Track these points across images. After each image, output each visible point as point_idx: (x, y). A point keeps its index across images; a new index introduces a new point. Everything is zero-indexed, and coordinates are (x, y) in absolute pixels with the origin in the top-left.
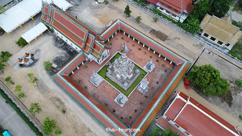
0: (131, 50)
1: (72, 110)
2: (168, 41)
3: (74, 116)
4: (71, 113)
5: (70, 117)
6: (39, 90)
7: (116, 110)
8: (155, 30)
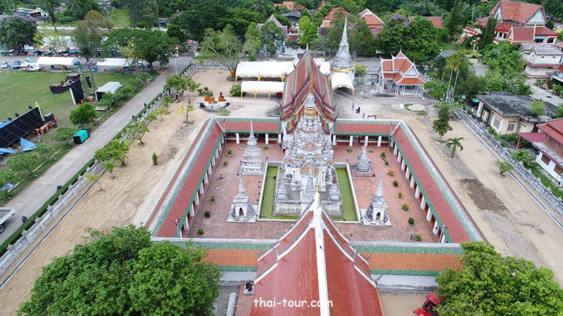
0: (374, 176)
1: (168, 170)
2: (496, 215)
3: (155, 177)
4: (160, 171)
5: (151, 174)
6: (176, 132)
7: (212, 218)
8: (481, 184)
